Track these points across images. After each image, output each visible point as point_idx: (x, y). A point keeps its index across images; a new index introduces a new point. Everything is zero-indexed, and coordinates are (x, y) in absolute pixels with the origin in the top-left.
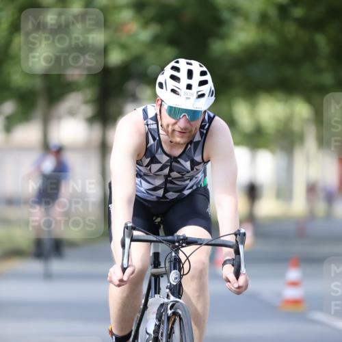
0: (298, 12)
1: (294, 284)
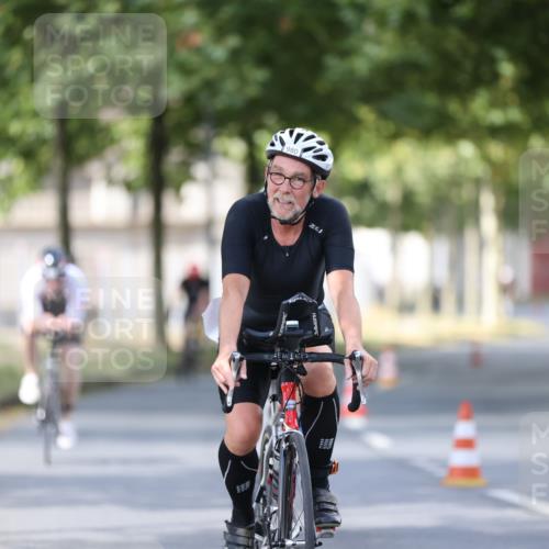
1: (466, 444)
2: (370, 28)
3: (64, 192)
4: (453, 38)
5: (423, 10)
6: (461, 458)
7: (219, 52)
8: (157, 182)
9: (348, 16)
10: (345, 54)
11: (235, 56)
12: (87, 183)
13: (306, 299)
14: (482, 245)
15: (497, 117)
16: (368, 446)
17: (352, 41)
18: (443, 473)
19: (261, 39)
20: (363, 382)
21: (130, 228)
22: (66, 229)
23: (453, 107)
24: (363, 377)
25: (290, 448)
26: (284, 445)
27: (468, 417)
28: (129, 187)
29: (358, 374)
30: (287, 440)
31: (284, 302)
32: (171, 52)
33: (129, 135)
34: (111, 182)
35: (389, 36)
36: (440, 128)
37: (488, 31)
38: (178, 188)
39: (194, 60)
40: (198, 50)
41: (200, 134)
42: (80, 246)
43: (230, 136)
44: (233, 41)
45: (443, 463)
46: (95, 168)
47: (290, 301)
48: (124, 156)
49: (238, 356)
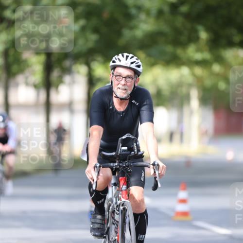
0: (184, 9)
1: (183, 201)
2: (143, 16)
3: (6, 89)
4: (179, 21)
5: (166, 9)
6: (181, 208)
7: (76, 27)
8: (48, 84)
9: (133, 11)
10: (132, 28)
11: (83, 29)
12: (17, 85)
13: (131, 136)
14: (191, 113)
15: (198, 56)
17: (134, 22)
19: (94, 21)
20: (159, 176)
21: (36, 105)
22: (7, 106)
23: (179, 51)
24: (159, 174)
25: (124, 209)
26: (121, 208)
27: (184, 189)
28: (36, 86)
29: (157, 172)
30: (123, 205)
31: (120, 138)
33: (36, 64)
34: (27, 84)
35: (152, 20)
36: (173, 61)
37: (195, 18)
38: (57, 87)
41: (67, 63)
42: (13, 113)
43: (81, 64)
44: (82, 22)
46: (20, 78)
47: (123, 137)
48: (33, 73)
49: (98, 165)
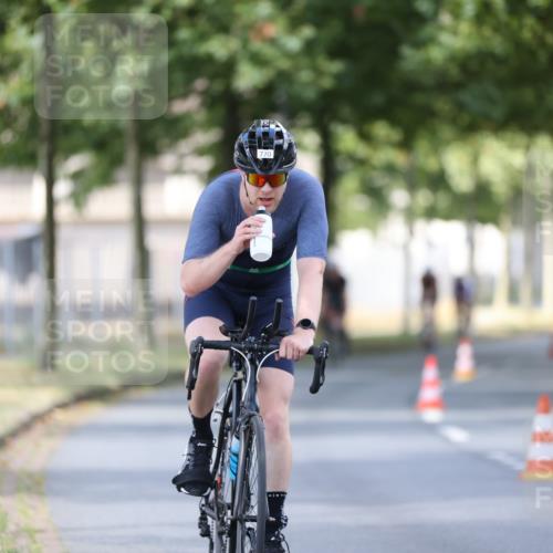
2: (446, 18)
4: (529, 28)
7: (294, 43)
9: (423, 4)
10: (420, 44)
11: (309, 47)
16: (446, 440)
17: (427, 31)
18: (521, 466)
22: (140, 223)
27: (546, 411)
32: (245, 43)
35: (465, 27)
39: (268, 51)
40: (273, 42)
42: (154, 240)
43: (305, 128)
44: (308, 32)
45: (521, 456)
